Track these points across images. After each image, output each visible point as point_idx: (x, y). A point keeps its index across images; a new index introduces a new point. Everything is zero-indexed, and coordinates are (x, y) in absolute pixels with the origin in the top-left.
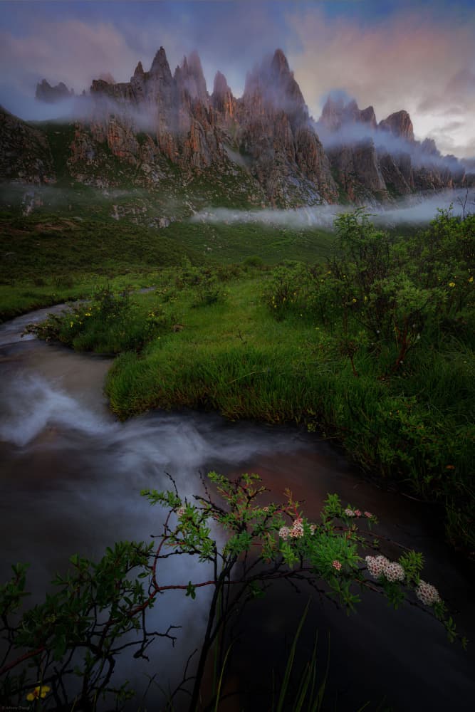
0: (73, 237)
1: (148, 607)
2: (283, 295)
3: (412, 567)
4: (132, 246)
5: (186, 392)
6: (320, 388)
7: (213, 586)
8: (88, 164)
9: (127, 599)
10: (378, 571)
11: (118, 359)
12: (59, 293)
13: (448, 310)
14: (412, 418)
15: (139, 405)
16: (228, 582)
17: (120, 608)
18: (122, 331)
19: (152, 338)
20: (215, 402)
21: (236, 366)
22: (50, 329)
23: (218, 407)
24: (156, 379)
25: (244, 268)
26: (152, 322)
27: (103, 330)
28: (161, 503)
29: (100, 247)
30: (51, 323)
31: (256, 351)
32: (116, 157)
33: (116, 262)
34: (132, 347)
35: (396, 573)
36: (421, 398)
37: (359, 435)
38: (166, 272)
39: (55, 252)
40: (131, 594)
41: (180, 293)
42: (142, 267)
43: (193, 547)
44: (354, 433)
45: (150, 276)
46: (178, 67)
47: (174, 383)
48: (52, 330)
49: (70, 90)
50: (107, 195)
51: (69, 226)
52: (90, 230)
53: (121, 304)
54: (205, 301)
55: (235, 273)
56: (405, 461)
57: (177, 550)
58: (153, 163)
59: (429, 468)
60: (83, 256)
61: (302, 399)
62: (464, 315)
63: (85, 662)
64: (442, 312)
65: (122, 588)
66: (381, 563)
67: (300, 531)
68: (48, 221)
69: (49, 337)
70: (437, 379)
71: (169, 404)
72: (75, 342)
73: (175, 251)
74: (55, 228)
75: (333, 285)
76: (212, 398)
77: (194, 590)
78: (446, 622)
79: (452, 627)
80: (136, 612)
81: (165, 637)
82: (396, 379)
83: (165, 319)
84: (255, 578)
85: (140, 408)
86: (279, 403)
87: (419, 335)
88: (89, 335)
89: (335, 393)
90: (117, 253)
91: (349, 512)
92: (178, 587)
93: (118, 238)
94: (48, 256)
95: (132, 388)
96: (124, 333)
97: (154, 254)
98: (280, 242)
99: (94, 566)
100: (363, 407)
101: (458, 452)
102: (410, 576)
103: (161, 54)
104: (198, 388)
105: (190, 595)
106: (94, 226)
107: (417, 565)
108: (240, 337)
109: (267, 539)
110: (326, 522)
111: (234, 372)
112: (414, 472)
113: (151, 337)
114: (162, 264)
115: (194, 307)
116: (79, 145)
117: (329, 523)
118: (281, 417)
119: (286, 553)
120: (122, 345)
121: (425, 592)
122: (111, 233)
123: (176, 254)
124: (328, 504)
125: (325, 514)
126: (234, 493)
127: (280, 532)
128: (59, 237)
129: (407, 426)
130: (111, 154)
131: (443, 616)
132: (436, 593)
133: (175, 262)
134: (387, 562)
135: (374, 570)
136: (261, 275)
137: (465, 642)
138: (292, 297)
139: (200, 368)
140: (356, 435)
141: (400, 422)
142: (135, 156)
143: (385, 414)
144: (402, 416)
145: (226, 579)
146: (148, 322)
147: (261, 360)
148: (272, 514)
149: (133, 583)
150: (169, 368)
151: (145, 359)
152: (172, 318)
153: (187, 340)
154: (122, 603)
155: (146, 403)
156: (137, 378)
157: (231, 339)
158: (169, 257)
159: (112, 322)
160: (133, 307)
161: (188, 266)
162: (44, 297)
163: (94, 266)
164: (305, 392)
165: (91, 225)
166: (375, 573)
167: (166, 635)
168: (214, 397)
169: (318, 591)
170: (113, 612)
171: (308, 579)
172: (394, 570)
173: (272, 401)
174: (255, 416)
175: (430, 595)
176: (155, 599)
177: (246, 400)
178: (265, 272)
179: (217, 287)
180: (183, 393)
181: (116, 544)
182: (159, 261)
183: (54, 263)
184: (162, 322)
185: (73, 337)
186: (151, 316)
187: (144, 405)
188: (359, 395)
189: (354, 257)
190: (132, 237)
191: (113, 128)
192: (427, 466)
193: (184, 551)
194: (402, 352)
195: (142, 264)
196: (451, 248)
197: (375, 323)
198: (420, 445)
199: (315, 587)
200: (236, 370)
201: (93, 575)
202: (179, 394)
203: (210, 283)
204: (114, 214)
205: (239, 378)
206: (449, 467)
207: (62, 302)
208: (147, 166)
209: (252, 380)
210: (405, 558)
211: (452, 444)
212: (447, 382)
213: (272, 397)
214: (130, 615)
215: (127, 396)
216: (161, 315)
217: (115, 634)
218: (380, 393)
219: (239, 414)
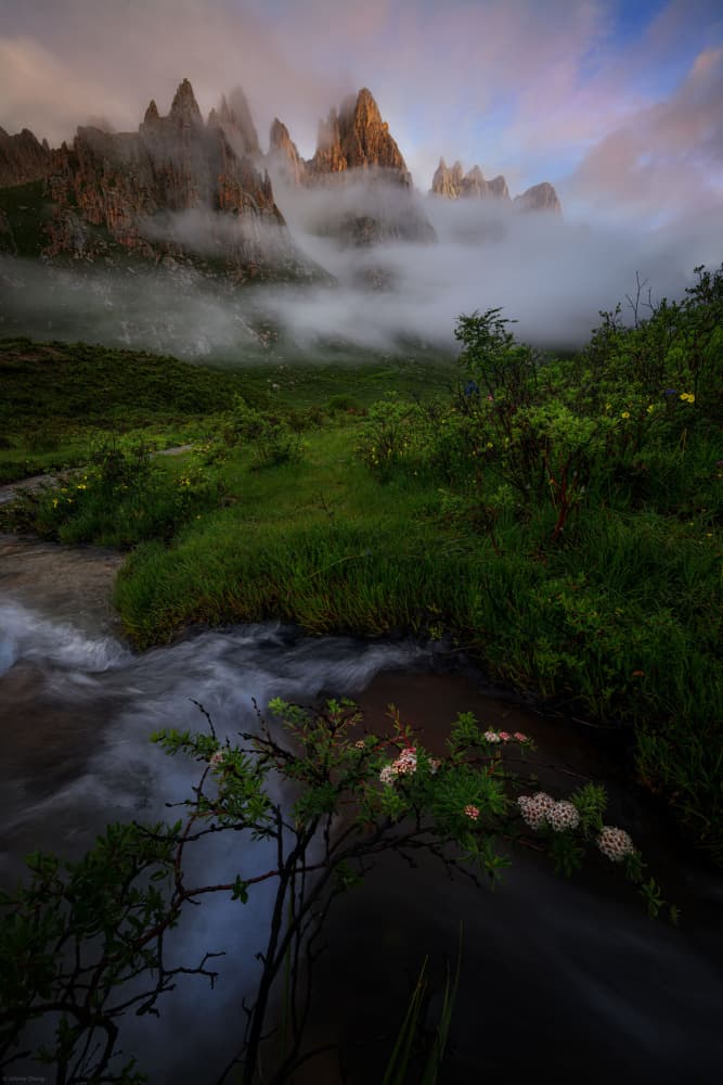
0: (56, 371)
1: (168, 927)
2: (387, 445)
3: (591, 808)
4: (153, 384)
5: (242, 595)
6: (448, 575)
7: (277, 879)
8: (76, 257)
9: (133, 921)
10: (538, 816)
11: (133, 553)
12: (35, 458)
13: (622, 453)
14: (581, 604)
15: (167, 620)
16: (303, 870)
17: (120, 935)
18: (139, 511)
19: (188, 518)
20: (290, 607)
21: (318, 549)
22: (19, 513)
23: (294, 614)
24: (194, 579)
25: (329, 412)
26: (187, 493)
27: (108, 511)
28: (185, 750)
29: (101, 387)
30: (20, 503)
31: (349, 527)
32: (120, 245)
33: (129, 410)
34: (156, 534)
35: (566, 816)
36: (592, 580)
37: (507, 640)
38: (209, 421)
39: (28, 396)
40: (143, 910)
41: (231, 450)
42: (170, 415)
43: (241, 816)
44: (500, 636)
45: (184, 428)
46: (213, 110)
47: (222, 582)
48: (23, 514)
49: (41, 142)
50: (108, 306)
51: (48, 353)
52: (83, 359)
53: (136, 469)
54: (271, 460)
55: (316, 420)
56: (573, 667)
57: (213, 826)
58: (181, 255)
59: (609, 678)
60: (74, 402)
61: (420, 595)
62: (644, 458)
63: (58, 1036)
64: (614, 455)
65: (126, 903)
66: (542, 804)
67: (410, 763)
68: (13, 347)
69: (18, 527)
70: (613, 550)
71: (217, 615)
72: (63, 531)
73: (222, 390)
74: (26, 359)
75: (459, 425)
76: (284, 602)
77: (245, 887)
78: (645, 887)
79: (655, 891)
80: (148, 939)
81: (199, 974)
82: (556, 554)
83: (207, 488)
84: (344, 856)
85: (170, 625)
86: (386, 600)
87: (583, 488)
88: (85, 519)
89: (469, 581)
90: (129, 394)
91: (492, 736)
92: (220, 888)
93: (131, 371)
94: (15, 401)
95: (156, 594)
96: (142, 513)
97: (190, 394)
98: (380, 375)
99: (68, 867)
100: (511, 598)
101: (647, 649)
102: (586, 820)
103: (185, 90)
104: (262, 587)
105: (239, 898)
106: (89, 354)
107: (596, 804)
108: (325, 508)
109: (362, 790)
110: (455, 754)
111: (316, 559)
112: (588, 686)
113: (186, 517)
114: (202, 410)
115: (254, 469)
116: (59, 227)
117: (461, 754)
118: (390, 623)
119: (385, 798)
120: (140, 532)
121: (611, 841)
122: (121, 364)
123: (225, 394)
124: (458, 728)
125: (453, 742)
126: (312, 729)
127: (381, 775)
128: (34, 372)
129: (574, 616)
130: (113, 241)
131: (640, 877)
132: (628, 841)
133: (223, 406)
134: (551, 802)
135: (531, 816)
136: (356, 422)
137: (674, 913)
138: (401, 448)
139: (263, 557)
140: (502, 639)
141: (563, 611)
142: (153, 246)
143: (542, 601)
144: (566, 602)
145: (299, 864)
146: (180, 494)
147: (356, 540)
148: (369, 751)
149: (146, 891)
150: (215, 560)
151: (176, 549)
152: (219, 486)
153: (243, 517)
154: (125, 927)
155: (179, 617)
156: (163, 578)
157: (311, 513)
158: (214, 400)
159: (122, 496)
160: (155, 473)
161: (242, 408)
162: (10, 465)
163: (93, 417)
164: (424, 582)
165: (86, 353)
166: (534, 820)
167: (200, 970)
168: (287, 599)
169: (446, 862)
170: (108, 946)
171: (430, 845)
172: (563, 813)
173: (376, 599)
174: (351, 624)
175: (619, 844)
176: (180, 912)
177: (337, 601)
178: (361, 417)
179: (288, 439)
180: (239, 596)
181: (109, 826)
182: (199, 405)
183: (27, 413)
184: (202, 492)
185: (60, 523)
186: (185, 485)
187: (176, 621)
188: (504, 582)
189: (488, 384)
190: (152, 369)
191: (115, 203)
192: (605, 674)
193: (226, 826)
194: (563, 513)
195: (171, 412)
196: (622, 367)
197: (522, 476)
198: (594, 642)
199: (441, 855)
200: (320, 556)
201: (67, 882)
202: (231, 598)
203: (276, 432)
204: (123, 334)
205: (324, 568)
206: (636, 673)
207: (40, 472)
208: (173, 260)
209: (345, 570)
210: (579, 796)
211: (639, 637)
212: (626, 553)
213: (376, 593)
214: (137, 946)
215: (149, 607)
216: (201, 482)
217: (111, 982)
218: (533, 576)
219: (327, 623)
